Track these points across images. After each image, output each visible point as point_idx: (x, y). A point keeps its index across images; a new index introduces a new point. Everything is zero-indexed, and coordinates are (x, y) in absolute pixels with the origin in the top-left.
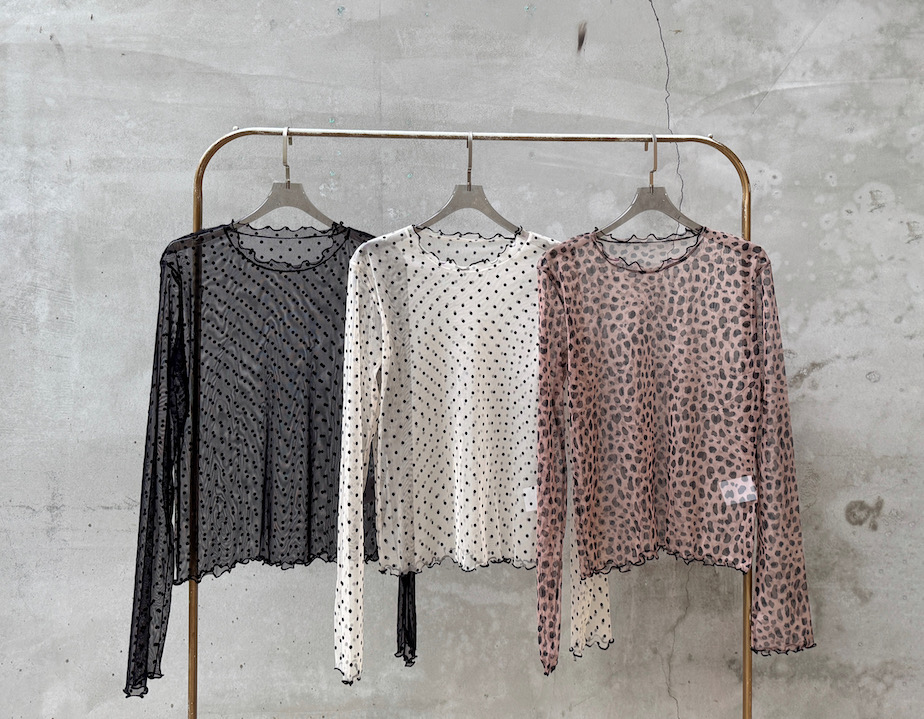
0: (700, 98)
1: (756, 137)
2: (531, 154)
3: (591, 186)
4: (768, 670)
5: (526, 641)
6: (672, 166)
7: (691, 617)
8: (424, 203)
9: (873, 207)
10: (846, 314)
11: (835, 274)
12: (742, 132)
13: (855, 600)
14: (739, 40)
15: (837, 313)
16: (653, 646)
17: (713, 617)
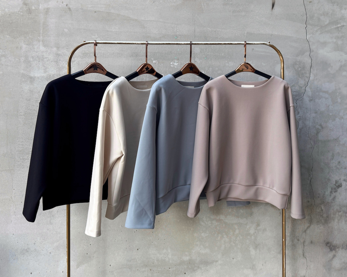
0: (319, 28)
1: (340, 42)
2: (253, 49)
3: (276, 62)
4: (341, 246)
6: (308, 53)
7: (312, 226)
8: (211, 69)
12: (335, 40)
14: (333, 5)
16: (298, 238)
17: (320, 226)
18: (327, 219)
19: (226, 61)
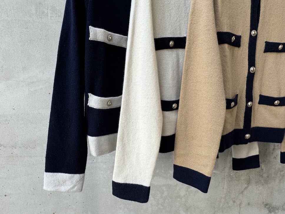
5: (179, 199)
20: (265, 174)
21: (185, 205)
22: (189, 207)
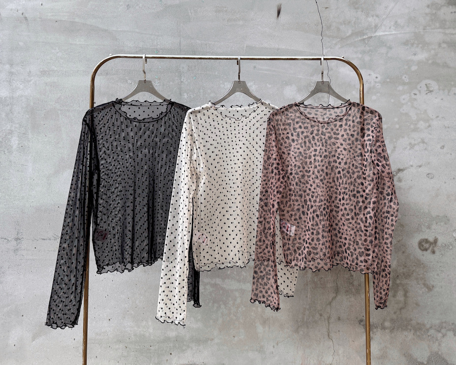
0: (338, 40)
1: (367, 58)
2: (255, 67)
3: (284, 82)
4: (380, 325)
5: (254, 309)
7: (339, 297)
8: (201, 91)
9: (427, 92)
10: (415, 145)
11: (409, 124)
12: (360, 56)
13: (425, 290)
14: (357, 12)
15: (410, 144)
16: (320, 312)
17: (350, 298)
18: (360, 288)
19: (221, 82)
20: (355, 282)
21: (262, 316)
22: (268, 319)
